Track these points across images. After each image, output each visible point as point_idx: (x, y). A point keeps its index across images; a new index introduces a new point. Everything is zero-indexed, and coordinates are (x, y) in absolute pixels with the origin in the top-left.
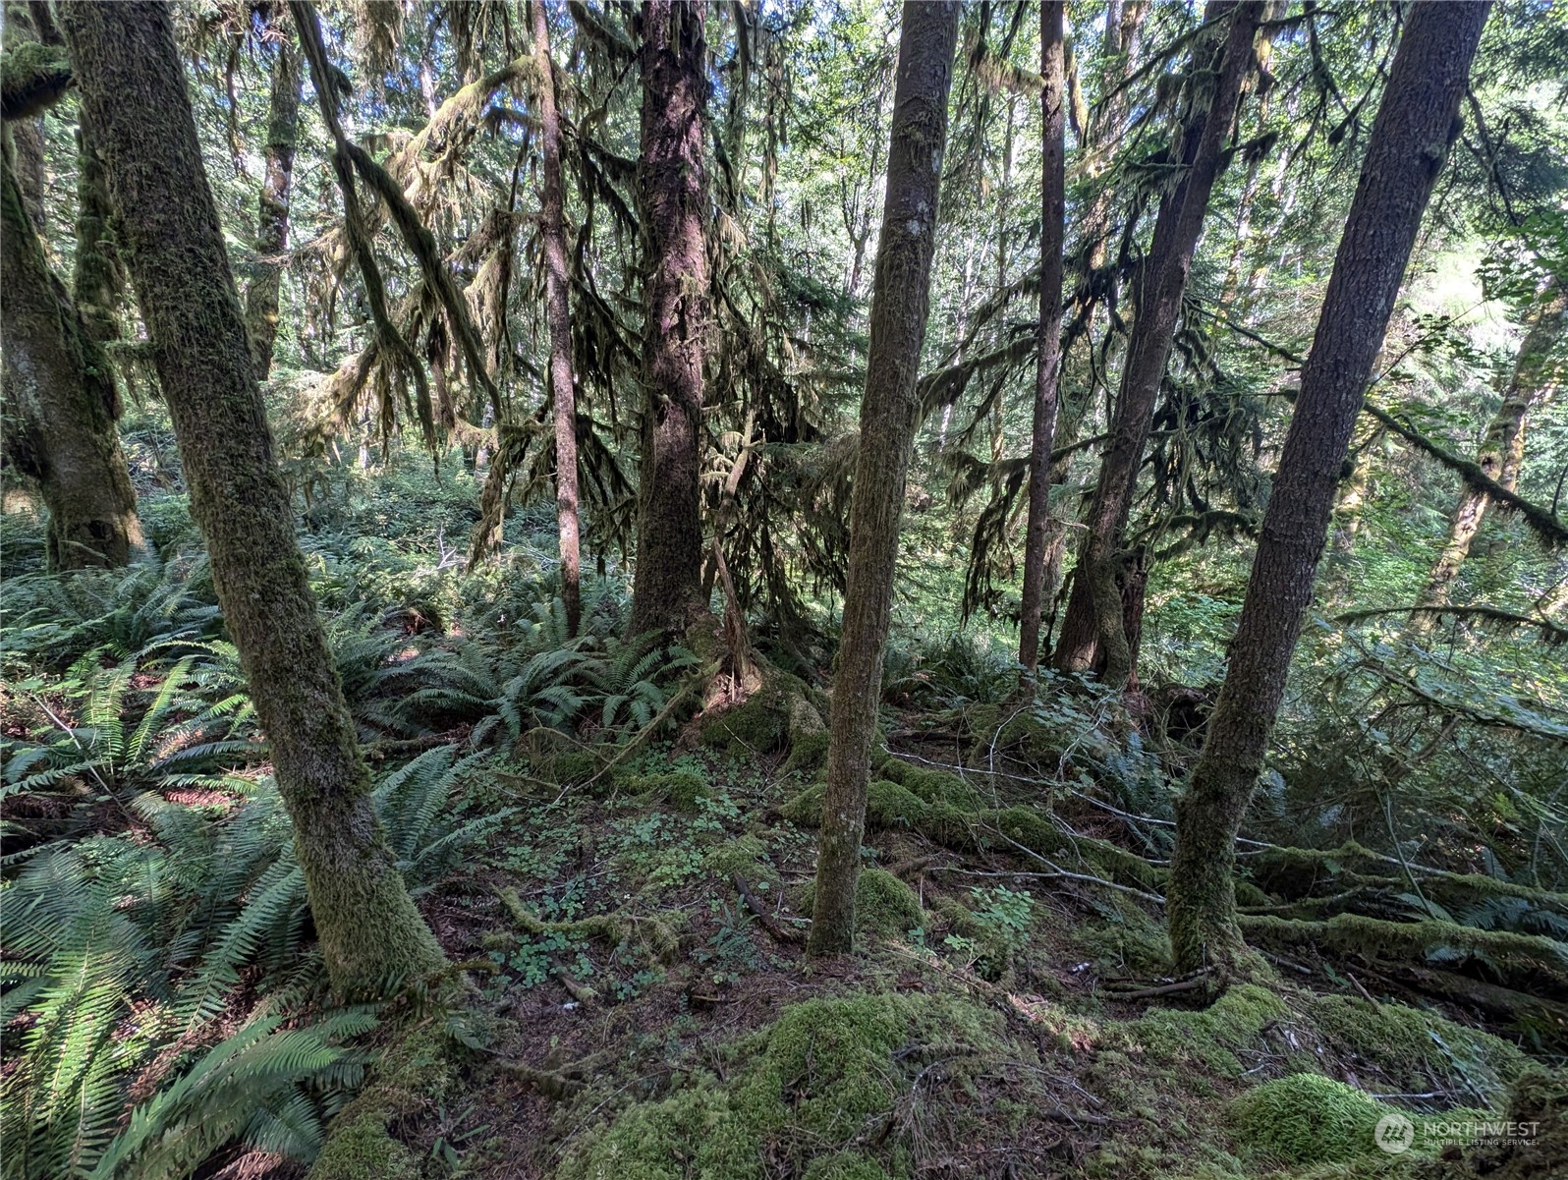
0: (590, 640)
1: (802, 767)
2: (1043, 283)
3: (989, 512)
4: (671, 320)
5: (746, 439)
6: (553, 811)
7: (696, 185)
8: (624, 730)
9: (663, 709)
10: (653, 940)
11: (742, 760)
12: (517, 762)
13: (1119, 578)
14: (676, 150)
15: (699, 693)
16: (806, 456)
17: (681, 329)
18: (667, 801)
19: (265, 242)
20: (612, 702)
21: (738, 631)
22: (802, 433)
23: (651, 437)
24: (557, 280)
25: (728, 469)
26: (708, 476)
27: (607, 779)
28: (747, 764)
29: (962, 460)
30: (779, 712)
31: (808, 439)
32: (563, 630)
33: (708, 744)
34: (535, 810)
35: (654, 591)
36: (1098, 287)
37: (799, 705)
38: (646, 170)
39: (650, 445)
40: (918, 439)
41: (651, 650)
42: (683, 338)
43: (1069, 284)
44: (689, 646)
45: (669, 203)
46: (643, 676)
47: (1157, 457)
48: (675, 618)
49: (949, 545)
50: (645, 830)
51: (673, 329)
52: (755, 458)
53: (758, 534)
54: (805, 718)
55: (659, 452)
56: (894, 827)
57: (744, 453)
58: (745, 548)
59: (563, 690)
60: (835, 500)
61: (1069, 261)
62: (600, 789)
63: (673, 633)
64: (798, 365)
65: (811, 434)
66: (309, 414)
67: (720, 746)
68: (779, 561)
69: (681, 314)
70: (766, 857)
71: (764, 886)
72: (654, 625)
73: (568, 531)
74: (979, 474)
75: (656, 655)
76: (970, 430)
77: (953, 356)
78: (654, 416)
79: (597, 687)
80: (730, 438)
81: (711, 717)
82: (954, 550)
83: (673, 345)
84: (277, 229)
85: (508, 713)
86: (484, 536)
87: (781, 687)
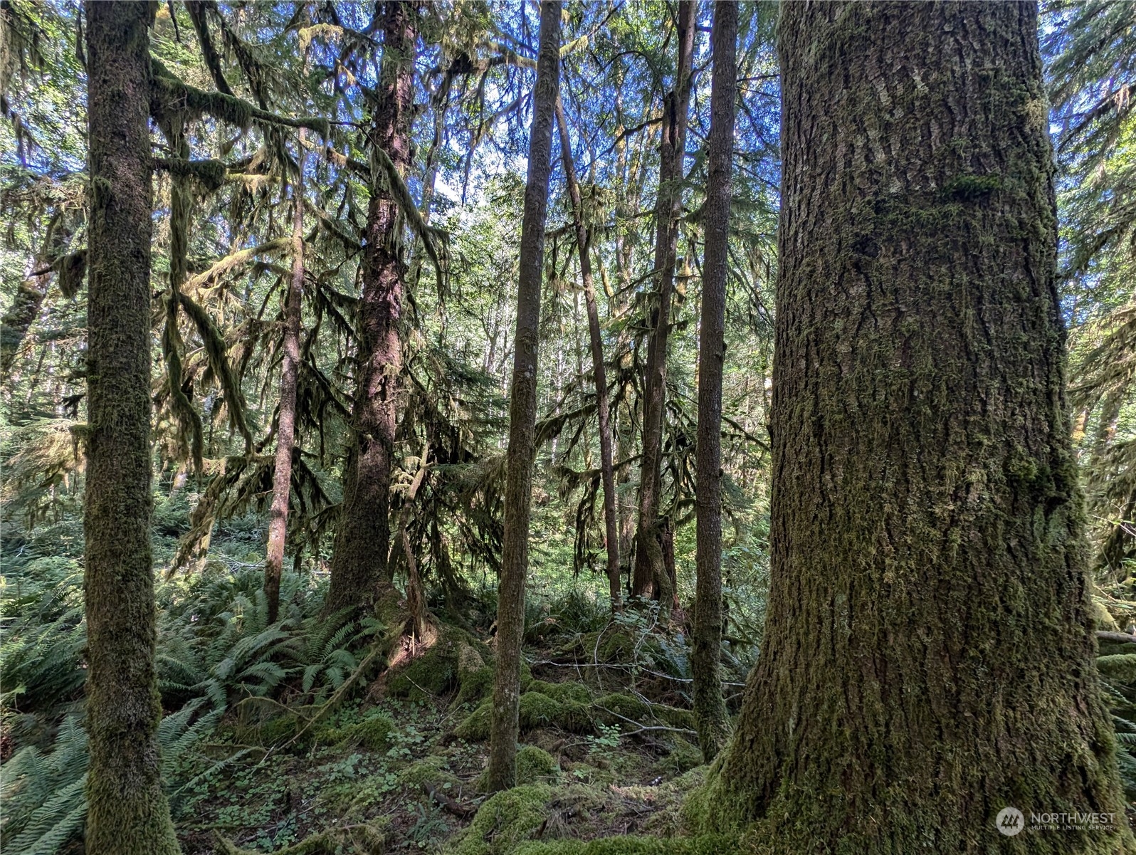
0: (289, 622)
1: (469, 700)
2: (597, 376)
3: (583, 503)
4: (375, 389)
5: (423, 461)
6: (259, 770)
7: (397, 316)
8: (322, 692)
9: (355, 671)
10: (363, 842)
11: (421, 703)
12: (221, 736)
13: (658, 536)
14: (385, 298)
15: (385, 654)
16: (466, 472)
17: (383, 394)
18: (361, 745)
19: (14, 317)
20: (311, 671)
21: (419, 598)
22: (461, 456)
23: (356, 462)
24: (291, 361)
25: (410, 482)
26: (394, 488)
27: (307, 737)
28: (425, 706)
29: (564, 471)
30: (450, 658)
31: (466, 461)
32: (263, 618)
33: (393, 695)
34: (241, 774)
35: (350, 576)
36: (625, 377)
37: (465, 650)
38: (364, 306)
39: (355, 468)
40: (539, 458)
41: (344, 625)
42: (383, 400)
43: (611, 376)
44: (376, 617)
45: (379, 324)
46: (337, 647)
47: (671, 466)
48: (366, 595)
49: (564, 528)
50: (347, 765)
51: (377, 394)
52: (429, 473)
53: (429, 527)
54: (470, 659)
55: (361, 473)
56: (539, 725)
57: (422, 471)
58: (420, 538)
59: (270, 665)
60: (486, 500)
61: (610, 364)
62: (301, 746)
63: (363, 608)
64: (458, 415)
65: (468, 457)
66: (52, 452)
67: (403, 695)
68: (444, 546)
69: (383, 386)
70: (447, 766)
71: (447, 786)
72: (348, 604)
73: (277, 534)
74: (574, 479)
75: (349, 627)
76: (568, 453)
77: (554, 411)
78: (359, 449)
79: (296, 660)
80: (411, 461)
81: (395, 672)
82: (568, 532)
83: (377, 404)
84: (30, 309)
85: (214, 690)
86: (191, 545)
87: (451, 639)
